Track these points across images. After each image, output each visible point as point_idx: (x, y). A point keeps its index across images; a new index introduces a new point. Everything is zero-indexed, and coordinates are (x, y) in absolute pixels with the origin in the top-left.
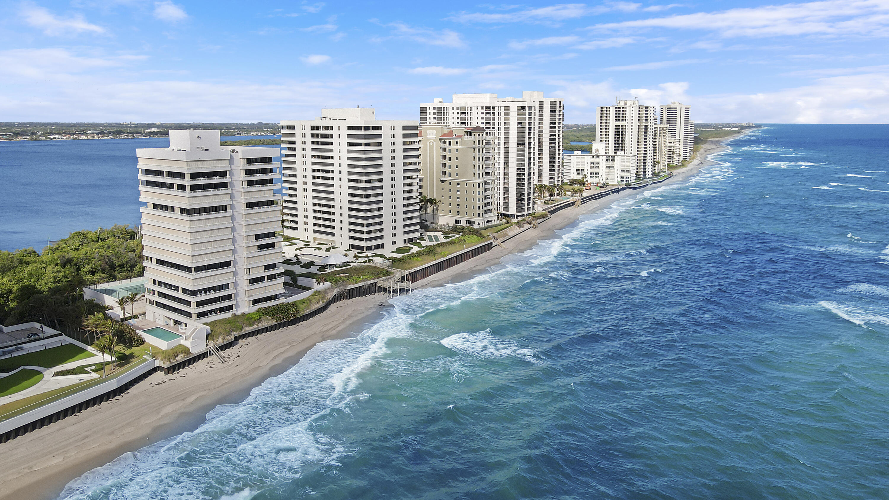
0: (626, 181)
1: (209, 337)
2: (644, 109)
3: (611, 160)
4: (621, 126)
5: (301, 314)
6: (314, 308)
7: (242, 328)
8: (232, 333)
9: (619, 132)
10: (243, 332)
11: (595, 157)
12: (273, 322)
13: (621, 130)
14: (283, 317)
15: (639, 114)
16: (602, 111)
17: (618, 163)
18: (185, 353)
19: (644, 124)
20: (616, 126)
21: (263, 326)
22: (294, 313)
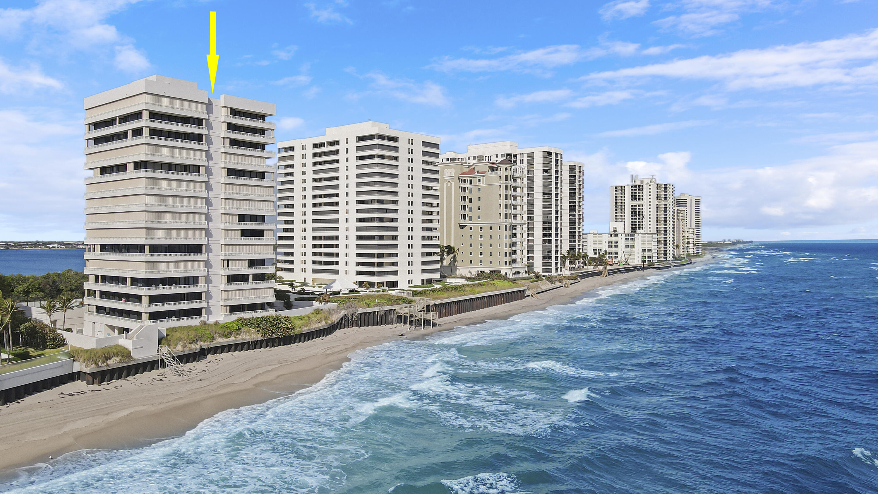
0: (648, 261)
1: (163, 341)
2: (663, 186)
3: (631, 238)
4: (637, 206)
5: (297, 331)
6: (314, 327)
7: (213, 339)
8: (198, 343)
9: (635, 212)
10: (214, 344)
11: (613, 235)
12: (258, 335)
13: (637, 210)
14: (272, 332)
15: (657, 192)
16: (616, 191)
17: (639, 242)
18: (123, 356)
19: (663, 203)
20: (632, 206)
21: (243, 339)
22: (287, 328)
